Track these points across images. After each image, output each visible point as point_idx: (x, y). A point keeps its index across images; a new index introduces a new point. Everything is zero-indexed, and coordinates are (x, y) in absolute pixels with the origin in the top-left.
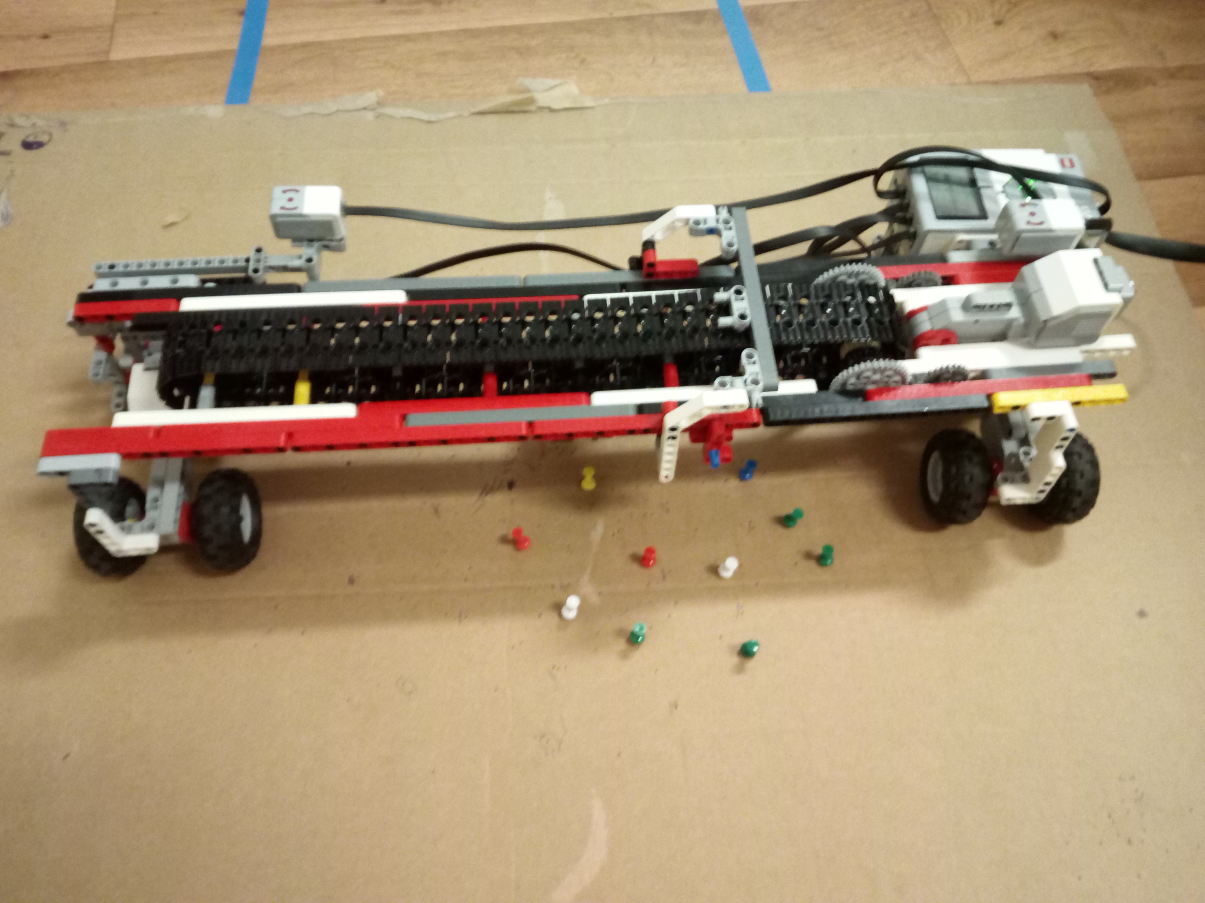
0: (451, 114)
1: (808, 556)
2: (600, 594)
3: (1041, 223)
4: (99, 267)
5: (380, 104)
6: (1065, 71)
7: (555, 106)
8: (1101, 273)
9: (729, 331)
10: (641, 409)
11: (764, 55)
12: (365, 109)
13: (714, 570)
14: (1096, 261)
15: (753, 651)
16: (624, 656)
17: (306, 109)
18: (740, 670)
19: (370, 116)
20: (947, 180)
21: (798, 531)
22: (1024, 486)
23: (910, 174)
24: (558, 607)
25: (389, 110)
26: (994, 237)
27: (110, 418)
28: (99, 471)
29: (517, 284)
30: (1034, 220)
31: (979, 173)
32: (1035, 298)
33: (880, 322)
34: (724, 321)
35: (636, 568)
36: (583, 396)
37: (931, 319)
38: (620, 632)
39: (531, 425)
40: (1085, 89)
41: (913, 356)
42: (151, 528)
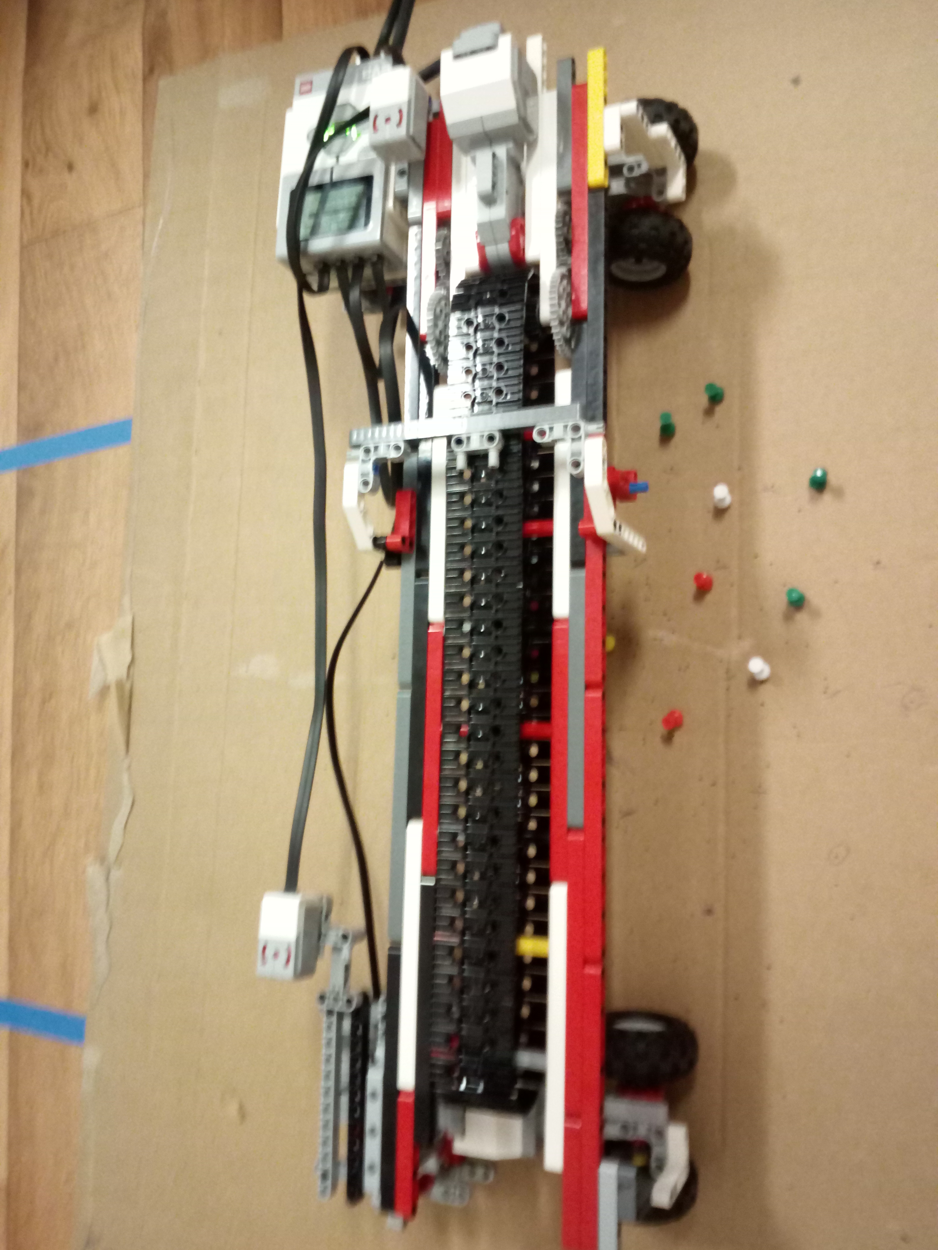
0: (125, 778)
1: (709, 412)
2: (740, 637)
3: (400, 111)
4: (323, 1192)
5: (102, 859)
6: (139, 102)
7: (128, 659)
8: (473, 52)
9: (504, 454)
10: (577, 563)
11: (83, 422)
12: (107, 879)
13: (720, 512)
14: (457, 57)
15: (819, 477)
16: (816, 614)
17: (101, 948)
18: (839, 493)
19: (116, 874)
20: (316, 216)
21: (680, 422)
22: (669, 172)
23: (306, 253)
24: (754, 683)
25: (112, 850)
26: (393, 170)
27: (551, 1175)
28: (621, 1187)
29: (407, 695)
30: (395, 118)
31: (314, 180)
32: (490, 126)
33: (503, 294)
34: (493, 460)
35: (710, 597)
36: (557, 627)
37: (496, 242)
38: (788, 617)
39: (589, 686)
40: (164, 83)
41: (536, 266)
42: (661, 1134)
